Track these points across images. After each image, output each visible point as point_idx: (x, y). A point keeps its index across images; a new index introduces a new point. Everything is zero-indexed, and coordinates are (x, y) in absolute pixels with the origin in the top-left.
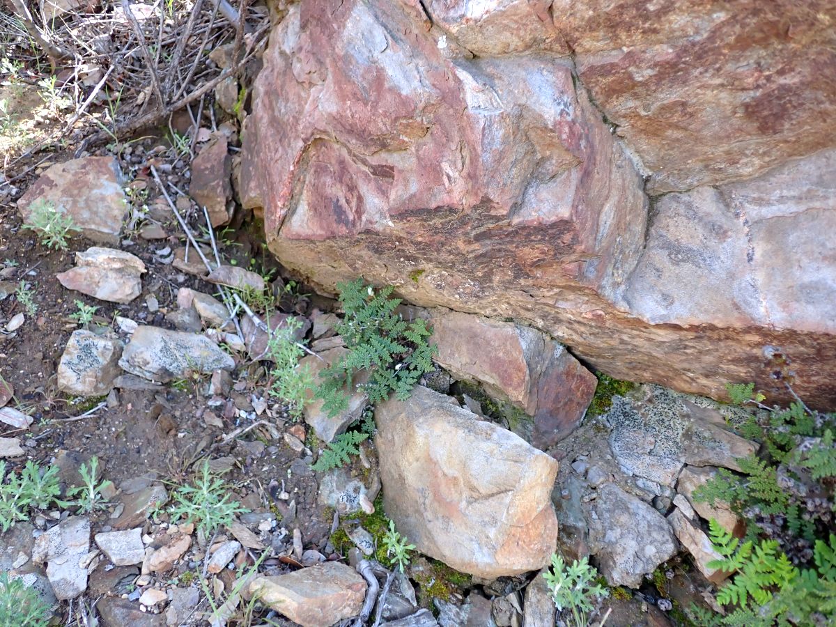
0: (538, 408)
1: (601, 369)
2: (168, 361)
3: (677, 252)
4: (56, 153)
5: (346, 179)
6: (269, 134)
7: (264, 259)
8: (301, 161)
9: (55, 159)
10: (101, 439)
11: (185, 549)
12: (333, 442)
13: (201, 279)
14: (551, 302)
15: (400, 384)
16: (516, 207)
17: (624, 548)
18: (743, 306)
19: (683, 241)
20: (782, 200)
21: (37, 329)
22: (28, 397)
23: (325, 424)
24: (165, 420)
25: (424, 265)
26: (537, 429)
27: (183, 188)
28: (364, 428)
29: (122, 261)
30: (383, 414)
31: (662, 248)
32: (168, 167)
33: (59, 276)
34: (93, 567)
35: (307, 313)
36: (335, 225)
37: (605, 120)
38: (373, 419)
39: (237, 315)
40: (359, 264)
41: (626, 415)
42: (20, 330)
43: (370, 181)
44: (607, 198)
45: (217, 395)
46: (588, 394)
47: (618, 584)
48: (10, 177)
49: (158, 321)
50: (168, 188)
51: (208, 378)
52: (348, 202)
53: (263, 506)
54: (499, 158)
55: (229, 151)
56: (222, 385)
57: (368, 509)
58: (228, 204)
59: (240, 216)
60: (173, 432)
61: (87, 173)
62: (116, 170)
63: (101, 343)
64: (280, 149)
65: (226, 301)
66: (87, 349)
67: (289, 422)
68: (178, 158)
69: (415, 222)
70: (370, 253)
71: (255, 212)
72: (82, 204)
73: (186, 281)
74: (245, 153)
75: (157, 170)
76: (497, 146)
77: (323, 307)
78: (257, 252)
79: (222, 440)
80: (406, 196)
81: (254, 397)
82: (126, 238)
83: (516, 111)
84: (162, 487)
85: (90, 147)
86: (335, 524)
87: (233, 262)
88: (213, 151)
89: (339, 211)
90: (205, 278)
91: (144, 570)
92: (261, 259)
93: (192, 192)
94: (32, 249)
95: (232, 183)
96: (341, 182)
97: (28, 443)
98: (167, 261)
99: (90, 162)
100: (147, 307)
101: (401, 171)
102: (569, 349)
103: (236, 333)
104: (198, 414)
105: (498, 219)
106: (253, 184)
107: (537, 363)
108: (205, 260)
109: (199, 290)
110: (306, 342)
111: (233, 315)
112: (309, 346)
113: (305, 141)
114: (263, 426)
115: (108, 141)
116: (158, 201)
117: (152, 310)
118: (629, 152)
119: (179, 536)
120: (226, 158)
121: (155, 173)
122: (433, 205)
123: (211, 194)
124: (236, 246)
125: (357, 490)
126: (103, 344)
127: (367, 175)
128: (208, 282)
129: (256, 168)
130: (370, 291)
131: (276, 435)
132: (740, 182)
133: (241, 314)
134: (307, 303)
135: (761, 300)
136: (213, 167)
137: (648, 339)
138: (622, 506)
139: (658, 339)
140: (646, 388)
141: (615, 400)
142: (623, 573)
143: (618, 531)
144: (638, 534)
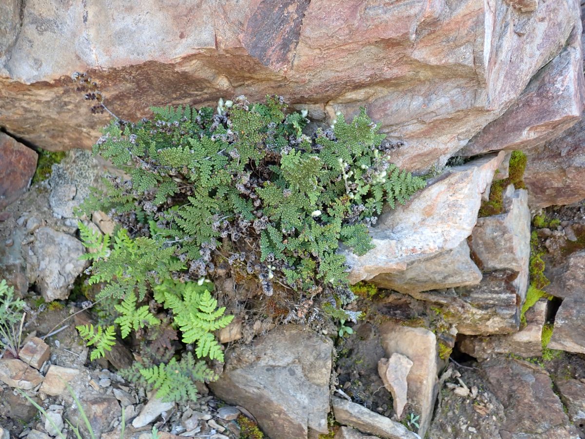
1: (39, 146)
3: (42, 25)
17: (51, 271)
18: (82, 56)
19: (44, 15)
31: (32, 23)
41: (59, 176)
46: (30, 166)
47: (52, 300)
135: (92, 49)
137: (39, 102)
138: (51, 241)
139: (44, 99)
140: (72, 153)
141: (53, 168)
142: (54, 289)
143: (47, 259)
144: (60, 258)
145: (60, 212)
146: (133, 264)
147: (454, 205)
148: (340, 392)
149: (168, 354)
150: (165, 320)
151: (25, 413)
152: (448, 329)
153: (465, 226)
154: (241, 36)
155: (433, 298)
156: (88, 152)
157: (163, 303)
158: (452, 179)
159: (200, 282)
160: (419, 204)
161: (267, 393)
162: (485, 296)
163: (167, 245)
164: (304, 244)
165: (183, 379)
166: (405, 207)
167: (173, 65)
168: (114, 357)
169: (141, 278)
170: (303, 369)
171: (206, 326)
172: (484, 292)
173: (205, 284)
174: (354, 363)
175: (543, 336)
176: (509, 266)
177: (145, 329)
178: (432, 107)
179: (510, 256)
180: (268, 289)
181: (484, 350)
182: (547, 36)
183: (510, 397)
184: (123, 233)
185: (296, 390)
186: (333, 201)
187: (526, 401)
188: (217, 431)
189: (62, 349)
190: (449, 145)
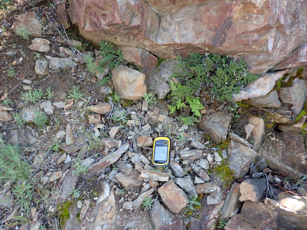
0: (144, 66)
1: (159, 56)
2: (61, 65)
3: (165, 29)
4: (18, 12)
5: (96, 17)
6: (76, 4)
7: (80, 37)
8: (86, 12)
9: (18, 14)
10: (49, 84)
11: (73, 104)
12: (102, 79)
13: (65, 44)
14: (142, 42)
15: (116, 65)
16: (130, 23)
17: (161, 91)
18: (174, 40)
19: (165, 27)
20: (180, 17)
21: (27, 61)
22: (29, 76)
23: (100, 76)
24: (63, 79)
25: (116, 36)
26: (145, 71)
27: (55, 19)
28: (109, 76)
29: (44, 41)
30: (113, 72)
31: (162, 28)
32: (50, 13)
33: (29, 47)
34: (54, 109)
35: (93, 51)
36: (95, 28)
37: (146, 2)
38: (111, 73)
39: (76, 53)
40: (103, 37)
41: (163, 66)
42: (22, 61)
43: (102, 17)
44: (148, 19)
45: (74, 72)
46: (156, 62)
47: (161, 99)
48: (7, 20)
49: (56, 56)
50: (51, 19)
51: (71, 69)
52: (98, 22)
53: (88, 95)
54: (125, 13)
55: (66, 7)
56: (75, 70)
57: (111, 92)
58: (68, 23)
59: (72, 26)
60: (65, 81)
61: (28, 17)
62: (36, 16)
63: (44, 62)
64: (80, 9)
65: (72, 49)
66: (41, 64)
67: (92, 77)
68: (52, 10)
69: (112, 27)
70: (105, 34)
71: (76, 25)
72: (29, 27)
73: (61, 45)
74: (71, 8)
75: (47, 14)
76: (124, 10)
77: (97, 49)
78: (78, 35)
79: (77, 82)
80: (109, 21)
81: (83, 72)
82: (43, 35)
83: (127, 3)
84: (65, 93)
85: (27, 9)
86: (104, 96)
87: (72, 39)
88: (62, 8)
89: (96, 25)
90: (66, 44)
91: (65, 109)
92: (79, 37)
93: (58, 20)
94: (19, 40)
95: (68, 17)
96: (95, 17)
97: (32, 87)
98: (55, 40)
99: (28, 14)
100: (52, 53)
101: (108, 15)
102: (150, 53)
103: (76, 57)
104: (70, 77)
105: (127, 25)
106: (74, 18)
107: (143, 56)
108: (65, 39)
109: (64, 47)
110: (94, 57)
111: (74, 53)
112: (95, 59)
113: (86, 7)
114: (86, 78)
115: (31, 7)
116: (49, 24)
117: (54, 53)
118: (153, 8)
119: (71, 102)
120: (66, 10)
121: (47, 16)
122: (114, 23)
123: (63, 20)
124: (72, 34)
125: (108, 89)
126: (44, 63)
127: (101, 16)
128: (67, 45)
129: (74, 13)
130: (106, 43)
131: (89, 80)
132: (173, 14)
133: (76, 52)
134: (93, 48)
135: (176, 38)
136: (62, 12)
137: (162, 48)
138: (161, 84)
139: (163, 48)
140: (167, 59)
141: (162, 63)
142: (161, 96)
143: (160, 88)
144: (163, 88)
145: (163, 76)
146: (181, 91)
147: (265, 84)
148: (232, 131)
149: (188, 115)
150: (188, 106)
151: (154, 124)
152: (270, 120)
153: (268, 90)
154: (210, 42)
155: (265, 110)
156: (172, 60)
157: (188, 102)
158: (265, 77)
159: (197, 98)
160: (256, 83)
161: (212, 128)
162: (282, 111)
163: (190, 88)
164: (223, 91)
165: (191, 121)
166: (253, 83)
167: (195, 45)
168: (175, 114)
169: (183, 95)
170: (222, 123)
171: (197, 108)
172: (282, 110)
173: (198, 99)
174: (238, 125)
175: (303, 126)
176: (290, 103)
177: (183, 108)
178: (259, 59)
179: (290, 100)
180: (212, 101)
181: (284, 129)
182: (296, 40)
183: (289, 143)
184: (180, 84)
185: (219, 128)
186: (232, 80)
187: (293, 144)
188: (198, 136)
189: (162, 111)
190: (266, 68)
